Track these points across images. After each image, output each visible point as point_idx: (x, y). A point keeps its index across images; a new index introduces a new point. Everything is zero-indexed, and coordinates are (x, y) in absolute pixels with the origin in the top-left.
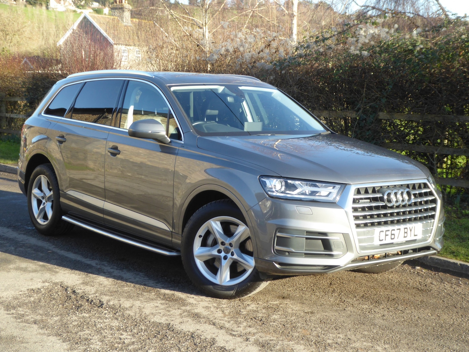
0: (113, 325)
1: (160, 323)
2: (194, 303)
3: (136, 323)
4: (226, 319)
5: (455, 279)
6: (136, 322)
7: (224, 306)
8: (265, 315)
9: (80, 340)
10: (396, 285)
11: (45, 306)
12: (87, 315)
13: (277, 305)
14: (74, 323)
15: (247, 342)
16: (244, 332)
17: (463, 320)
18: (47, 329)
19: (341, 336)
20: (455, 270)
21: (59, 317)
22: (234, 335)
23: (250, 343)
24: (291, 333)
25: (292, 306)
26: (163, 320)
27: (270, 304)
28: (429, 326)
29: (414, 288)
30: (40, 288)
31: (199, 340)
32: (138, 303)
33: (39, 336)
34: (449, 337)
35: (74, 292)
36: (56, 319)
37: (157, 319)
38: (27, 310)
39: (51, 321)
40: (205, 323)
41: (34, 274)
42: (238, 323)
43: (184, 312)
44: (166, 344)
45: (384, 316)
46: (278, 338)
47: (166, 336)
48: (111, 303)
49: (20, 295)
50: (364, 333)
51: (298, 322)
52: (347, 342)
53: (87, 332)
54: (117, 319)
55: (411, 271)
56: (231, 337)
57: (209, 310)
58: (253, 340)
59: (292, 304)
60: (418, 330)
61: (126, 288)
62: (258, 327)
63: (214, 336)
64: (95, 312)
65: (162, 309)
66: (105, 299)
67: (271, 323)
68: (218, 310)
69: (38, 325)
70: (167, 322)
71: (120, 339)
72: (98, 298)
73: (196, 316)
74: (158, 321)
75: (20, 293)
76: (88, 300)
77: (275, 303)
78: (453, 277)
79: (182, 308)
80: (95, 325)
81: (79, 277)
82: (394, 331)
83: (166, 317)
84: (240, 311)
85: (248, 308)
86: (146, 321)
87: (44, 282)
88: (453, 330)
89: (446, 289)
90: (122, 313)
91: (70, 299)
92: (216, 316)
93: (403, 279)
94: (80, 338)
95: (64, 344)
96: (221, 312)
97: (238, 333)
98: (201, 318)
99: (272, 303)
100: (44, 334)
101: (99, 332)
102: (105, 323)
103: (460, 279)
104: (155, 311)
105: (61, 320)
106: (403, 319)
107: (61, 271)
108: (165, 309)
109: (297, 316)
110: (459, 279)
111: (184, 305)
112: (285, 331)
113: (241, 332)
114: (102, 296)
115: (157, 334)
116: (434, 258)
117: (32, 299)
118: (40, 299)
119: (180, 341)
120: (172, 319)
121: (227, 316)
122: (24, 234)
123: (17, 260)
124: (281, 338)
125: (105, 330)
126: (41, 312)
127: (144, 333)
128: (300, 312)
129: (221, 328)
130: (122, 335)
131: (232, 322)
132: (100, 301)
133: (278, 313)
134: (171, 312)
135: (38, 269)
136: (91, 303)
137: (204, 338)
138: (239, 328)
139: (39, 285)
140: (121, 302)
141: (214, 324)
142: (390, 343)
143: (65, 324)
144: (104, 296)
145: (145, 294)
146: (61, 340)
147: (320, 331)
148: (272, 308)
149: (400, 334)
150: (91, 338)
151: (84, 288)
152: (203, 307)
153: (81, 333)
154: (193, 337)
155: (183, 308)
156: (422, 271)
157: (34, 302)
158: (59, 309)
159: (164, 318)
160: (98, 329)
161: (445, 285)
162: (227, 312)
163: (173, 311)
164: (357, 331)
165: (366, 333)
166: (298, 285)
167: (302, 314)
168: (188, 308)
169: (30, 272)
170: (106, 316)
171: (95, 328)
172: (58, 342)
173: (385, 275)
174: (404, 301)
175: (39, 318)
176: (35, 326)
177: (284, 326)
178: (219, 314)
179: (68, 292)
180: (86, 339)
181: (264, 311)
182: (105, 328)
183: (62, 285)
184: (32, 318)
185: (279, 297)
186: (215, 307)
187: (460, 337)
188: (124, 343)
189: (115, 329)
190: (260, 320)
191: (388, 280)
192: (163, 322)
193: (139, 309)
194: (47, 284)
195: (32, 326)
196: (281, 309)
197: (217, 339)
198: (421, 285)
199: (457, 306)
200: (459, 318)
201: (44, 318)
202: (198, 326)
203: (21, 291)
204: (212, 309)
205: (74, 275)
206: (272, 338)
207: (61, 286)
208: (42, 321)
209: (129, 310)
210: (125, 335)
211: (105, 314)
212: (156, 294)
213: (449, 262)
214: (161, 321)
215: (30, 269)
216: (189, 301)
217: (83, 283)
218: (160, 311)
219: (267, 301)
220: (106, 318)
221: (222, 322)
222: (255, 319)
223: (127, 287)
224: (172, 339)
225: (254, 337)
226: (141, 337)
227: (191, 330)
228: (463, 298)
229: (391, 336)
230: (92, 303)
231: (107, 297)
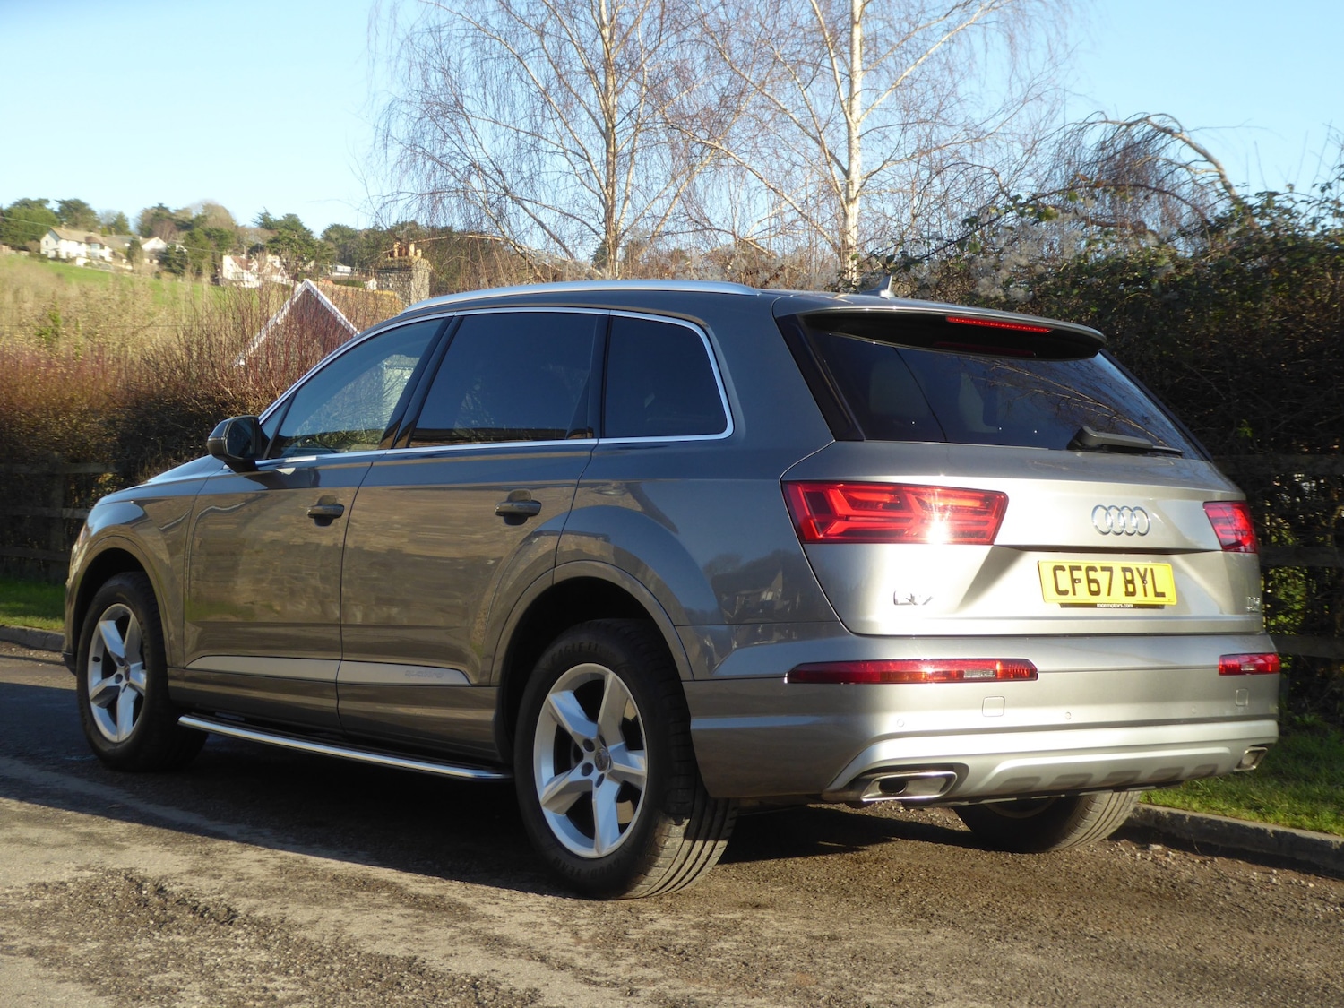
0: (252, 960)
1: (388, 957)
2: (497, 915)
3: (317, 957)
4: (581, 949)
5: (1258, 872)
6: (320, 954)
7: (581, 922)
8: (696, 942)
9: (147, 992)
10: (1087, 885)
11: (69, 919)
12: (184, 940)
13: (734, 921)
14: (140, 957)
15: (629, 999)
16: (628, 976)
17: (1269, 959)
18: (59, 968)
19: (907, 987)
20: (1259, 850)
21: (102, 943)
22: (595, 983)
23: (637, 1000)
24: (762, 979)
25: (776, 924)
26: (399, 951)
27: (716, 919)
28: (1168, 970)
29: (1138, 890)
30: (66, 880)
31: (491, 994)
32: (335, 914)
33: (33, 982)
34: (1223, 993)
35: (160, 891)
36: (94, 946)
37: (381, 948)
38: (16, 926)
39: (75, 951)
40: (520, 956)
41: (56, 853)
42: (612, 958)
43: (463, 932)
44: (395, 1000)
45: (1040, 947)
46: (721, 989)
47: (399, 984)
48: (260, 913)
49: (7, 895)
50: (974, 982)
51: (789, 958)
52: (922, 1002)
53: (174, 974)
54: (267, 948)
55: (1135, 856)
56: (586, 987)
57: (537, 929)
58: (649, 994)
59: (778, 920)
60: (1133, 977)
61: (308, 883)
62: (668, 967)
63: (535, 985)
64: (209, 933)
65: (402, 927)
66: (242, 906)
67: (708, 959)
68: (563, 929)
69: (36, 957)
70: (408, 954)
71: (266, 989)
72: (224, 902)
73: (497, 944)
74: (382, 952)
75: (8, 891)
76: (195, 908)
77: (730, 916)
78: (1256, 867)
79: (458, 924)
80: (201, 961)
81: (183, 858)
82: (1063, 980)
83: (409, 945)
84: (625, 933)
85: (650, 927)
86: (348, 951)
87: (80, 869)
88: (1237, 979)
89: (1230, 894)
90: (284, 934)
91: (146, 905)
92: (553, 942)
93: (1111, 872)
94: (150, 988)
95: (101, 999)
96: (569, 935)
97: (608, 978)
98: (509, 946)
99: (722, 916)
100: (51, 977)
101: (207, 974)
102: (231, 955)
103: (1275, 871)
104: (380, 932)
105: (105, 948)
106: (1095, 955)
107: (134, 847)
108: (410, 926)
109: (789, 944)
110: (1272, 873)
111: (467, 919)
112: (746, 976)
113: (618, 978)
114: (236, 899)
115: (374, 980)
116: (1202, 819)
117: (37, 904)
118: (60, 904)
119: (436, 996)
120: (426, 947)
121: (585, 942)
122: (55, 771)
123: (16, 823)
124: (732, 991)
125: (227, 972)
126: (54, 932)
127: (336, 977)
128: (798, 937)
129: (562, 968)
130: (272, 980)
131: (595, 956)
132: (229, 910)
133: (736, 937)
134: (426, 934)
135: (72, 842)
136: (202, 916)
137: (508, 988)
138: (614, 969)
139: (65, 877)
140: (287, 911)
141: (543, 959)
142: (1048, 1003)
143: (116, 957)
144: (244, 899)
145: (360, 894)
146: (94, 992)
147: (849, 977)
148: (719, 927)
149: (1081, 986)
150: (181, 987)
151: (191, 882)
152: (520, 924)
153: (155, 978)
154: (475, 987)
155: (463, 925)
156: (1167, 855)
157: (40, 911)
158: (105, 926)
159: (402, 946)
160: (208, 968)
161: (1230, 886)
162: (586, 935)
163: (432, 932)
164: (957, 979)
165: (980, 982)
166: (804, 880)
167: (803, 940)
168: (476, 925)
169: (47, 846)
170: (239, 941)
171: (197, 967)
172: (85, 994)
173: (1060, 862)
174: (1104, 917)
175: (45, 943)
176: (29, 962)
177: (746, 965)
178: (565, 938)
179: (145, 892)
180: (166, 990)
181: (694, 933)
182: (229, 965)
183: (130, 876)
184: (25, 943)
185: (743, 905)
186: (554, 923)
187: (1255, 995)
188: (274, 998)
189: (255, 967)
190: (678, 951)
191: (1068, 873)
192: (397, 954)
193: (334, 926)
194: (88, 873)
195: (21, 960)
196: (745, 929)
197: (544, 990)
198: (1159, 885)
199: (1255, 930)
200: (1257, 955)
201: (59, 943)
202: (496, 964)
203: (11, 887)
204: (544, 928)
205: (169, 854)
206: (705, 991)
207: (126, 878)
208: (52, 950)
209: (305, 928)
210: (281, 981)
211: (236, 937)
212: (392, 895)
213: (1244, 829)
214: (391, 953)
215: (48, 841)
216: (484, 910)
217: (190, 872)
218: (394, 931)
219: (709, 913)
220: (236, 946)
221: (569, 955)
222: (666, 949)
223: (312, 879)
224: (415, 991)
225: (653, 988)
226: (327, 987)
227: (474, 972)
228: (1275, 913)
229: (1052, 988)
230: (206, 915)
231: (251, 901)
